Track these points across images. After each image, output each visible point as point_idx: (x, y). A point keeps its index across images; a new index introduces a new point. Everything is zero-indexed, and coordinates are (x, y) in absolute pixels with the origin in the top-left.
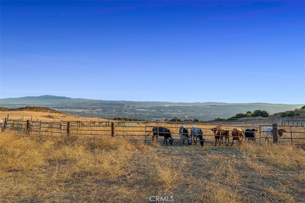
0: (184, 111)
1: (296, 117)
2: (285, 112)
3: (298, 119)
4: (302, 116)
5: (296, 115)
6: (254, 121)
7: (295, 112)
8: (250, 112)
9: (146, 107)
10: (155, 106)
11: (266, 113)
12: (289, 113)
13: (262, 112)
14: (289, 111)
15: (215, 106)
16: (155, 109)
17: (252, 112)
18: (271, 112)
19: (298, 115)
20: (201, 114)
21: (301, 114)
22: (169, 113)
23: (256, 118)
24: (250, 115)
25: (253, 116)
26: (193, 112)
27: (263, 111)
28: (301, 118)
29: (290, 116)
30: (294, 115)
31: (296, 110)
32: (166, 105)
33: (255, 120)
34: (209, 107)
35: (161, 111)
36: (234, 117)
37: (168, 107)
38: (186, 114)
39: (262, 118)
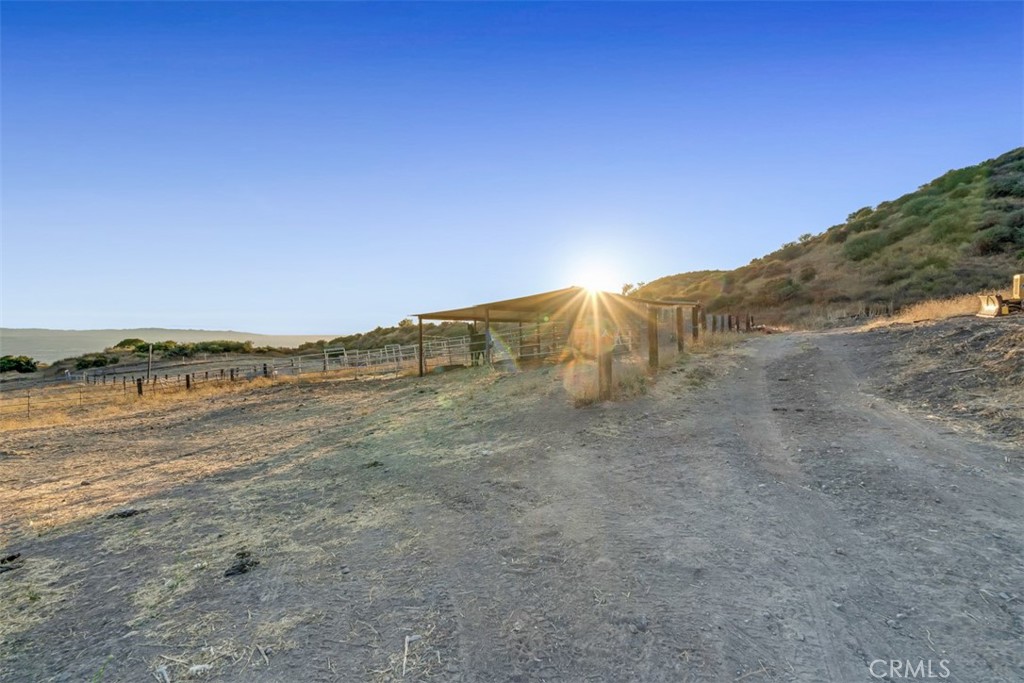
1: (111, 365)
3: (118, 370)
4: (125, 363)
5: (111, 362)
7: (108, 356)
11: (28, 362)
12: (93, 359)
13: (19, 361)
14: (91, 355)
18: (43, 360)
19: (115, 361)
27: (17, 356)
28: (123, 366)
29: (98, 366)
30: (106, 362)
31: (109, 352)
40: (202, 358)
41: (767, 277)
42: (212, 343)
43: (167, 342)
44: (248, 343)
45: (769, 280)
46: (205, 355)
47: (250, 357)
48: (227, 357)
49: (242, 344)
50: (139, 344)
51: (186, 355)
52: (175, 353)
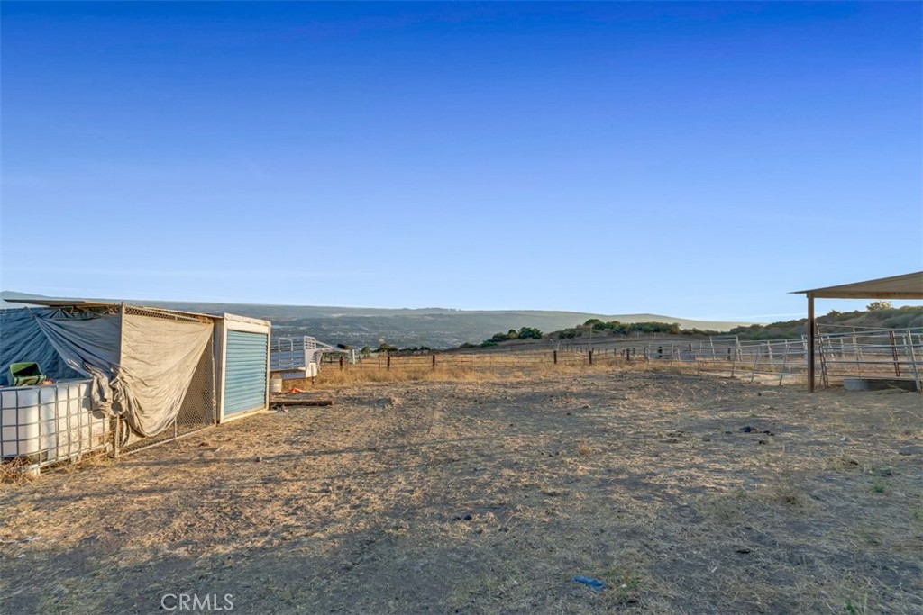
0: (376, 328)
1: (577, 338)
2: (574, 327)
3: (580, 342)
5: (577, 335)
6: (523, 346)
7: (577, 331)
8: (514, 331)
9: (283, 320)
10: (305, 317)
11: (538, 332)
12: (568, 332)
13: (532, 332)
14: (568, 330)
15: (441, 315)
16: (306, 325)
17: (518, 330)
18: (545, 331)
19: (580, 334)
20: (412, 335)
21: (584, 334)
22: (341, 334)
23: (525, 341)
24: (514, 335)
25: (520, 337)
26: (396, 329)
27: (533, 328)
28: (583, 339)
29: (569, 337)
30: (574, 335)
31: (578, 327)
32: (335, 316)
33: (524, 344)
34: (429, 318)
35: (323, 330)
36: (490, 341)
37: (338, 319)
38: (381, 335)
39: (534, 341)
40: (636, 336)
42: (646, 324)
44: (675, 326)
46: (638, 334)
47: (677, 337)
48: (655, 336)
49: (671, 326)
50: (597, 323)
51: (624, 333)
52: (617, 331)
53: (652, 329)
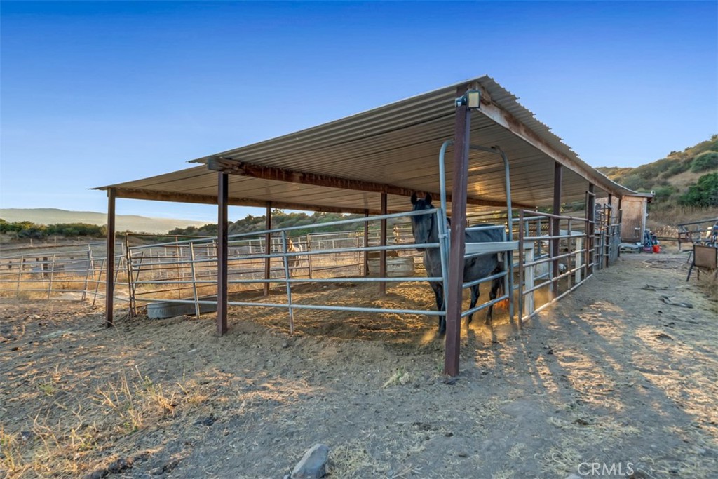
40: (52, 241)
41: (696, 171)
42: (69, 226)
43: (23, 223)
45: (705, 174)
51: (36, 237)
52: (26, 235)
53: (76, 231)
